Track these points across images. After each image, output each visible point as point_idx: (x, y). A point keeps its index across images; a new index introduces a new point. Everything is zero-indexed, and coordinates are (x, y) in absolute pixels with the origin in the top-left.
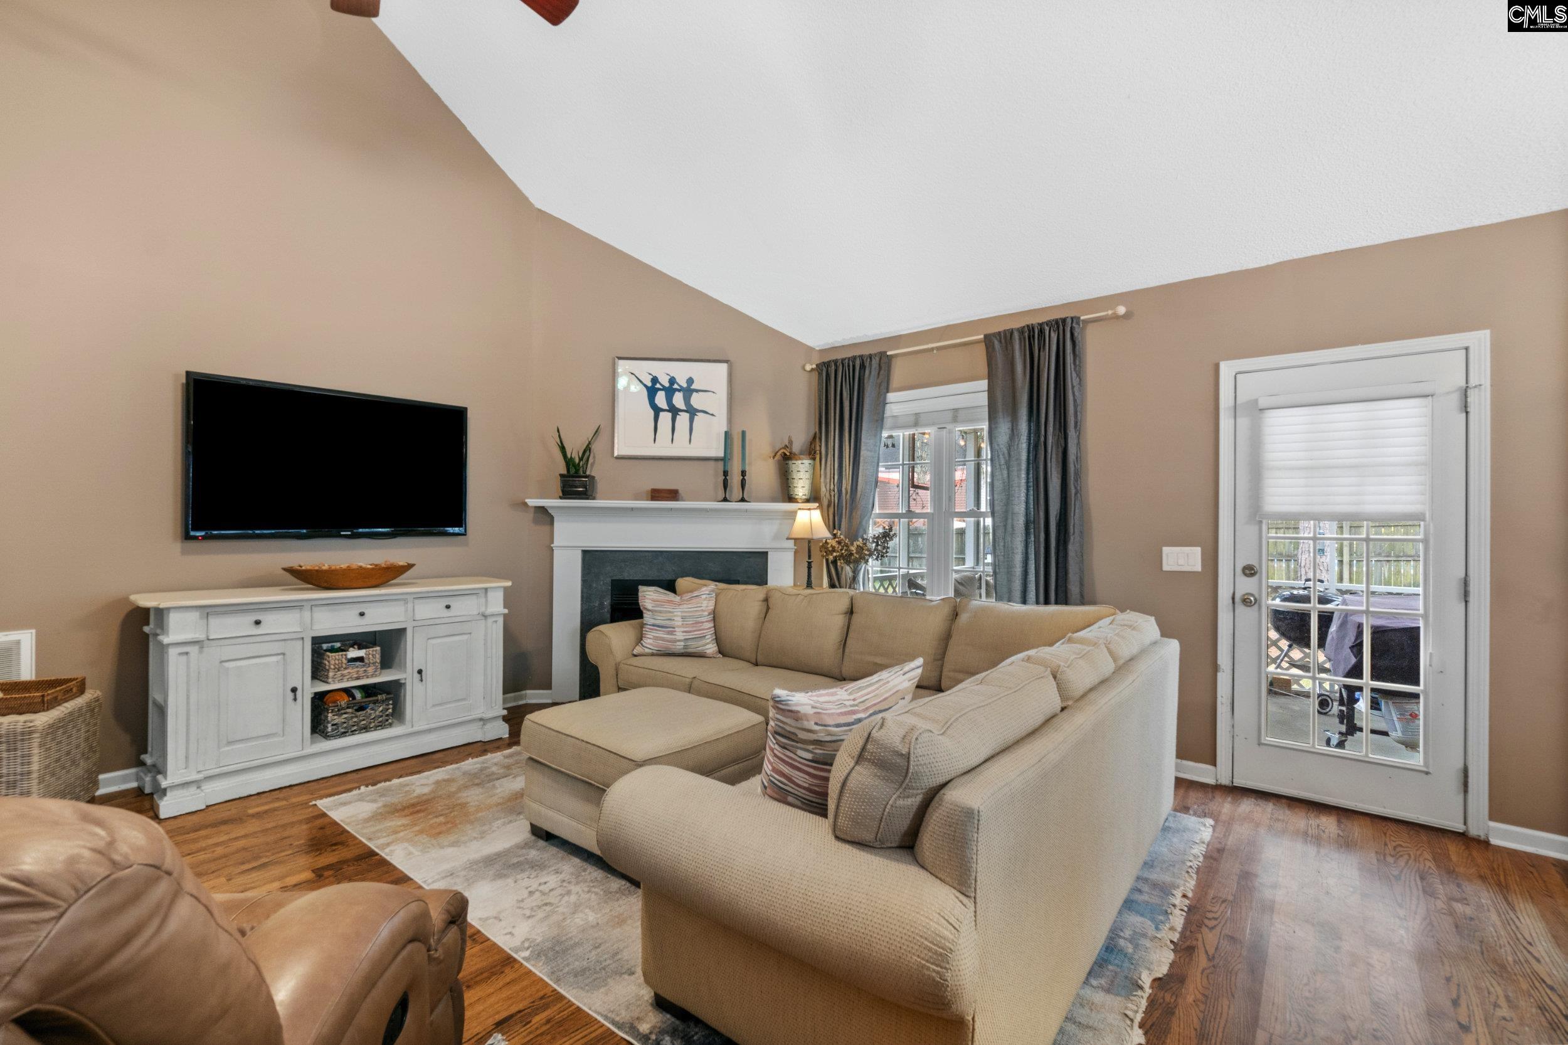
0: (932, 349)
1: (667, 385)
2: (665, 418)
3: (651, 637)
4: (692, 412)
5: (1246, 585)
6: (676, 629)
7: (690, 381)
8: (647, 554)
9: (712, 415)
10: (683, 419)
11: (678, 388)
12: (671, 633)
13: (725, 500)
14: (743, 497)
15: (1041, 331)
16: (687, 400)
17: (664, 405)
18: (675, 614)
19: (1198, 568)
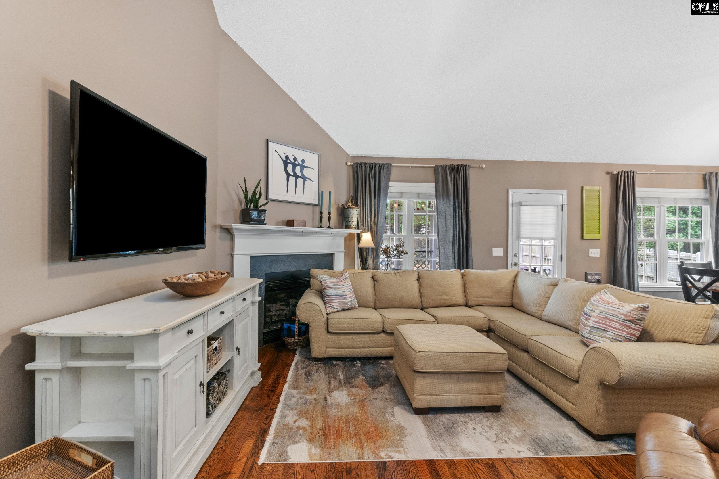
0: (410, 167)
1: (293, 161)
2: (292, 179)
3: (337, 302)
4: (304, 178)
5: (515, 260)
6: (347, 296)
7: (303, 161)
8: (283, 257)
9: (312, 181)
10: (300, 181)
11: (298, 163)
12: (345, 298)
13: (321, 227)
15: (458, 168)
16: (302, 171)
17: (292, 173)
18: (345, 288)
19: (502, 255)
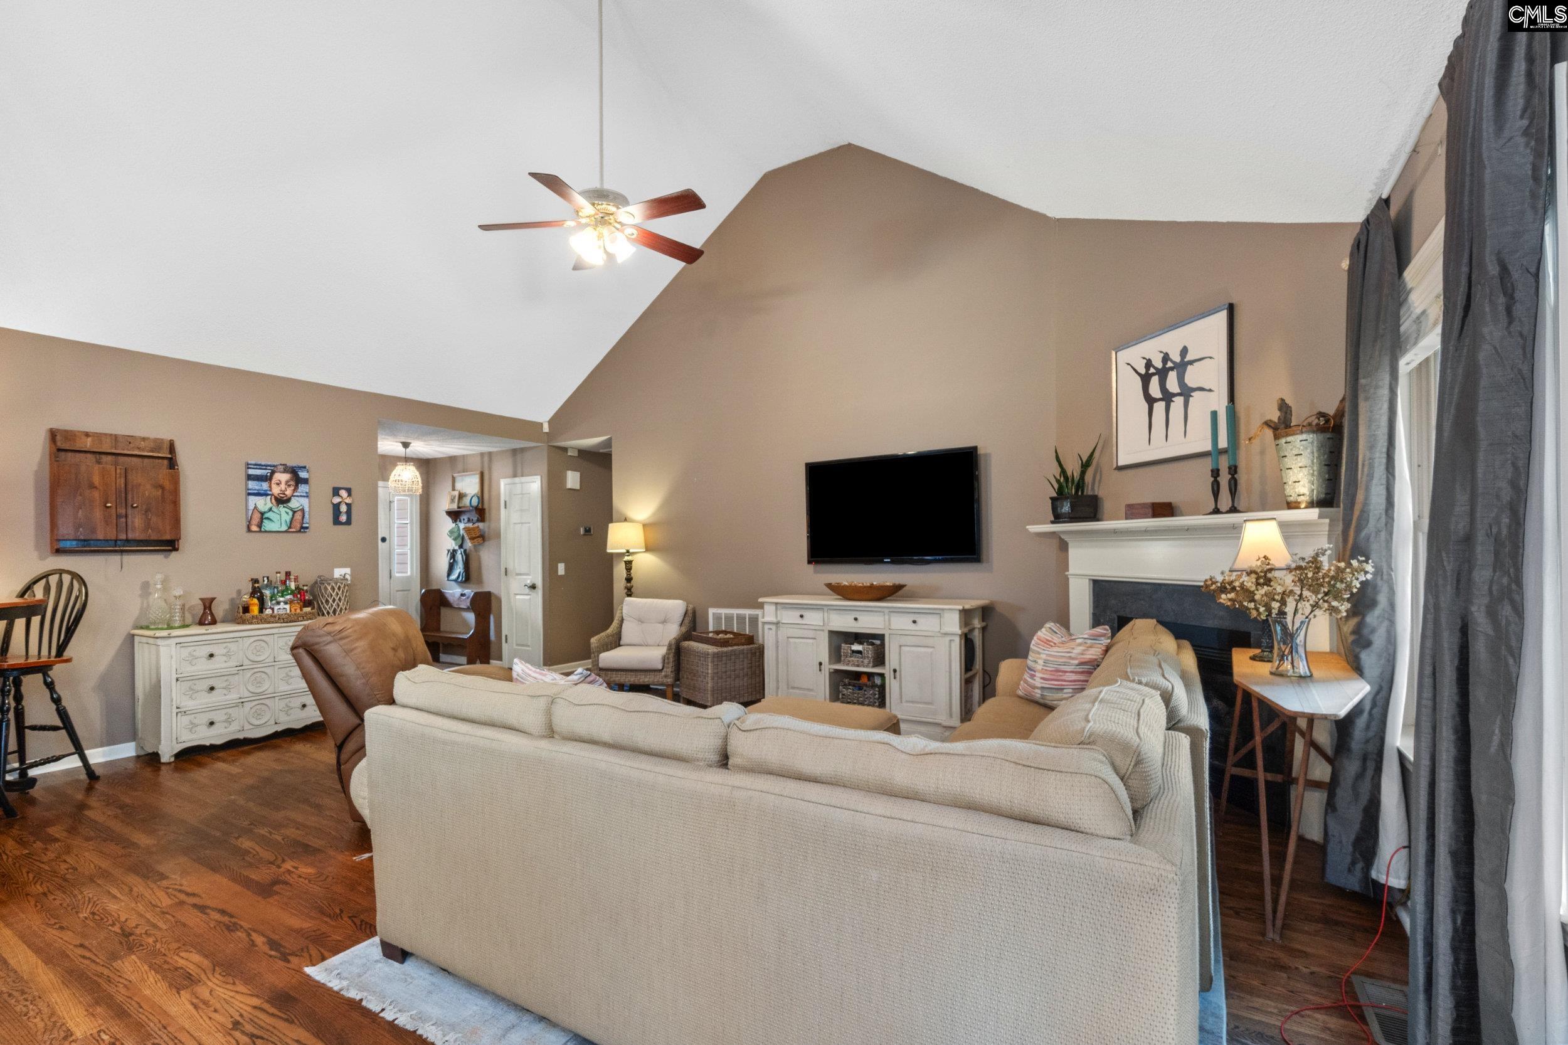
1: (1161, 365)
7: (1184, 351)
14: (1233, 506)
16: (1181, 378)
17: (1158, 394)
